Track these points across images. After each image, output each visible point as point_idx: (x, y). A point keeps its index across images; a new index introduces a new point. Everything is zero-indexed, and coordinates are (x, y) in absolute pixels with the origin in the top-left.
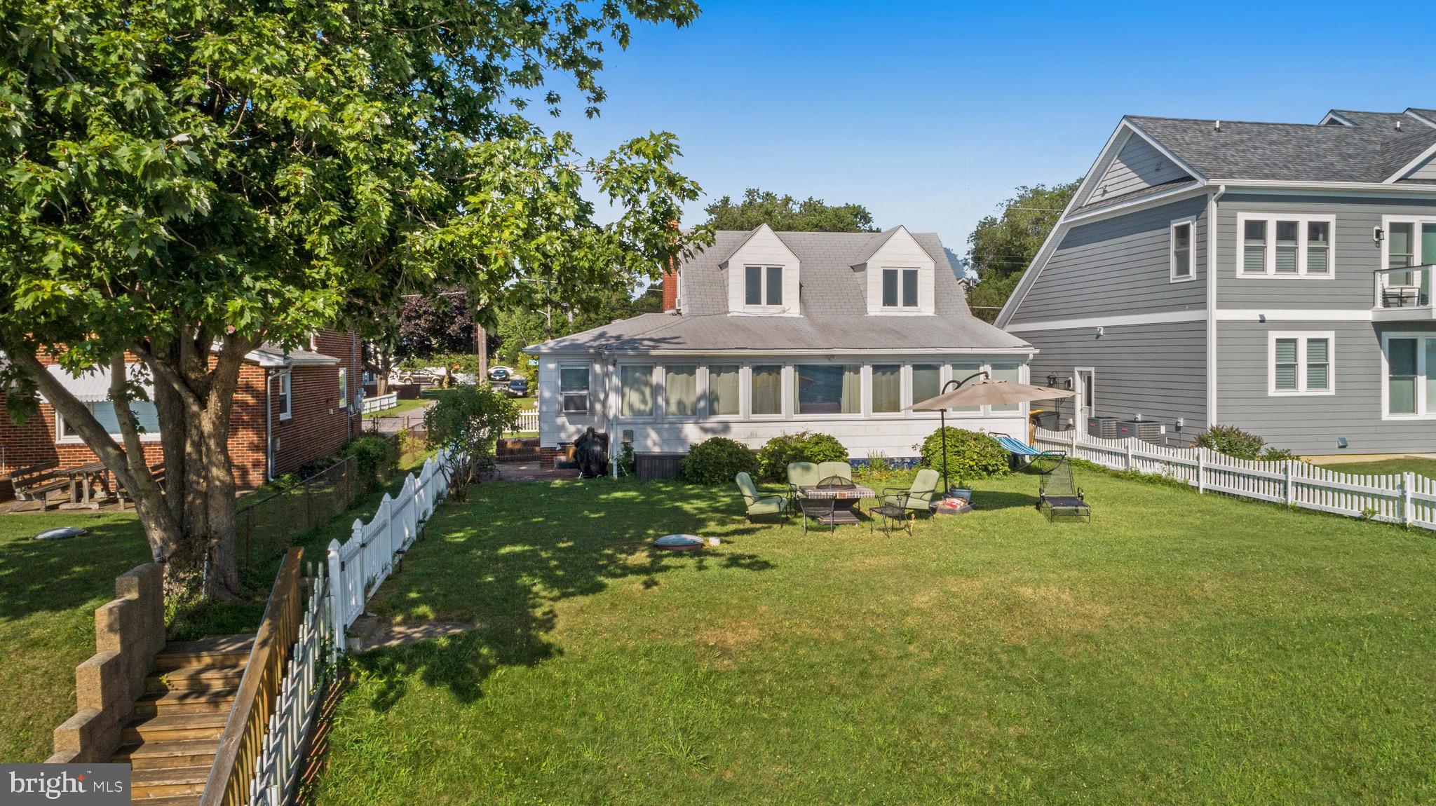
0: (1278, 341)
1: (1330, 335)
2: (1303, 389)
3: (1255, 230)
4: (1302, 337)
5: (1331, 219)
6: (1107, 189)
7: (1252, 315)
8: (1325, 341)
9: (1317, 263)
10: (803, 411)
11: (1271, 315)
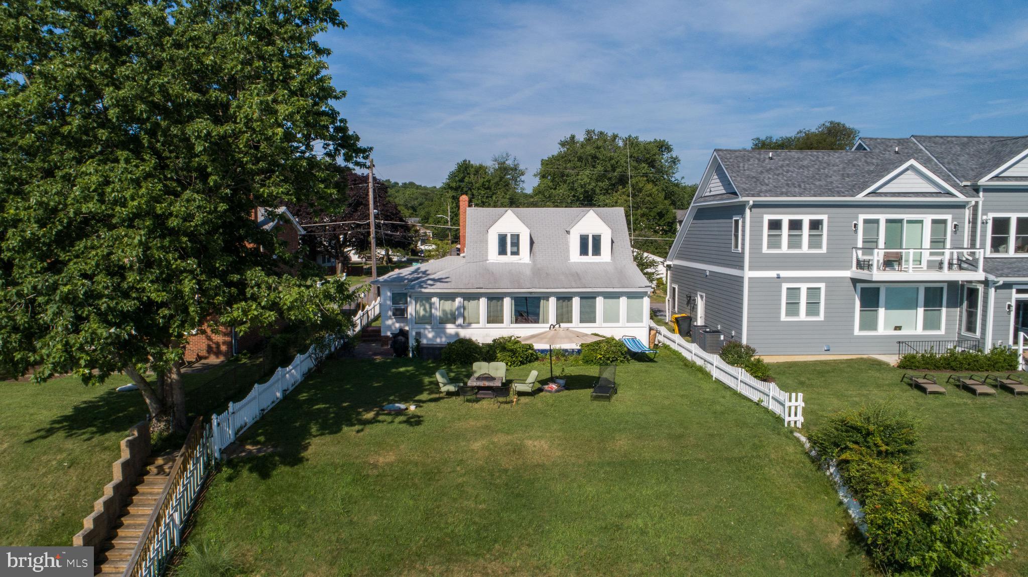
0: (788, 289)
1: (822, 286)
2: (803, 316)
3: (775, 225)
4: (804, 287)
5: (824, 218)
6: (712, 189)
7: (772, 274)
8: (819, 288)
9: (815, 242)
10: (517, 322)
11: (784, 274)
